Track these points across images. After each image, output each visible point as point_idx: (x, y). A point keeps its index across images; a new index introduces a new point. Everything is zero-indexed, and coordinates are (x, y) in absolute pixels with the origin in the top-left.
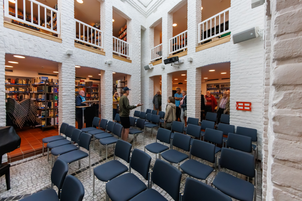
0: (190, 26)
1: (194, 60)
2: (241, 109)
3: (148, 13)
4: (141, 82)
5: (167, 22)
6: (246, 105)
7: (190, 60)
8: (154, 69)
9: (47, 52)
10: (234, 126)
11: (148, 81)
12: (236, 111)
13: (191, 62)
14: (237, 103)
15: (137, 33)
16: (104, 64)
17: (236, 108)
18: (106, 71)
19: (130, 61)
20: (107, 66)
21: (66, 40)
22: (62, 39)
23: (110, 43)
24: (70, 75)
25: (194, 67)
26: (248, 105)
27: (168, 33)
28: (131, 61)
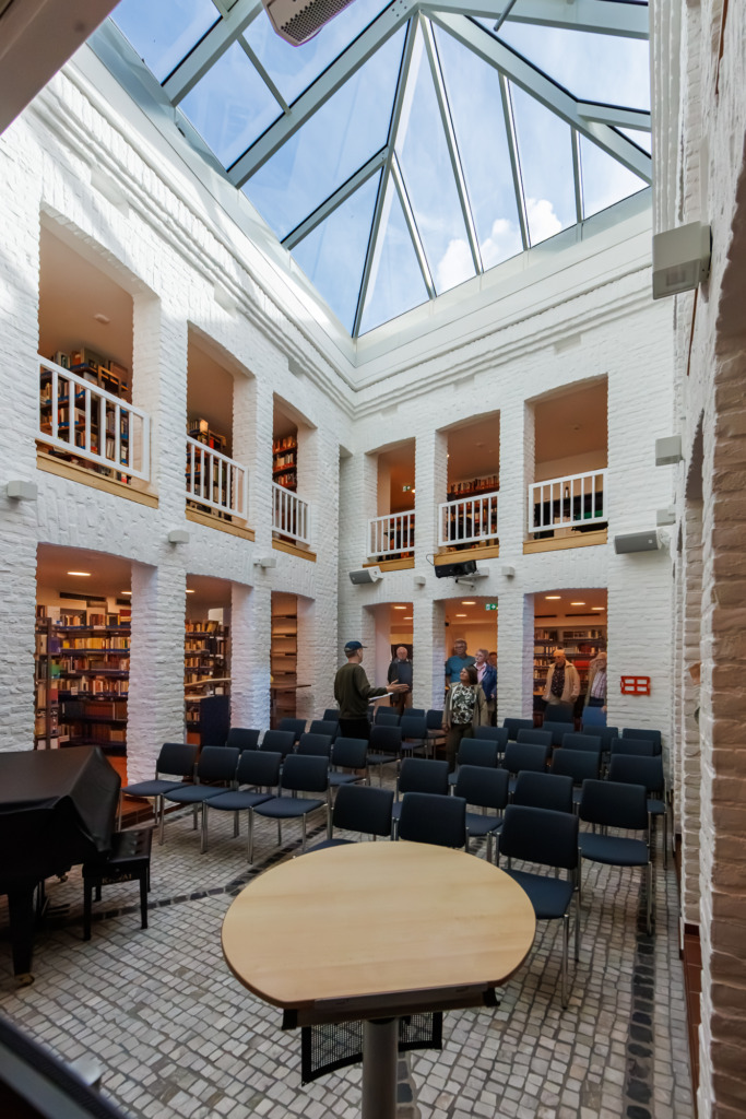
0: (508, 487)
1: (520, 574)
2: (630, 692)
3: (361, 411)
4: (338, 620)
5: (433, 455)
6: (640, 682)
7: (508, 573)
8: (385, 584)
9: (126, 537)
10: (617, 729)
11: (360, 619)
12: (620, 696)
13: (510, 577)
14: (623, 678)
15: (329, 469)
16: (252, 566)
17: (620, 690)
18: (256, 588)
19: (312, 557)
20: (257, 573)
21: (167, 500)
22: (160, 498)
23: (266, 502)
24: (174, 601)
25: (518, 590)
26: (644, 682)
27: (436, 485)
28: (315, 555)
